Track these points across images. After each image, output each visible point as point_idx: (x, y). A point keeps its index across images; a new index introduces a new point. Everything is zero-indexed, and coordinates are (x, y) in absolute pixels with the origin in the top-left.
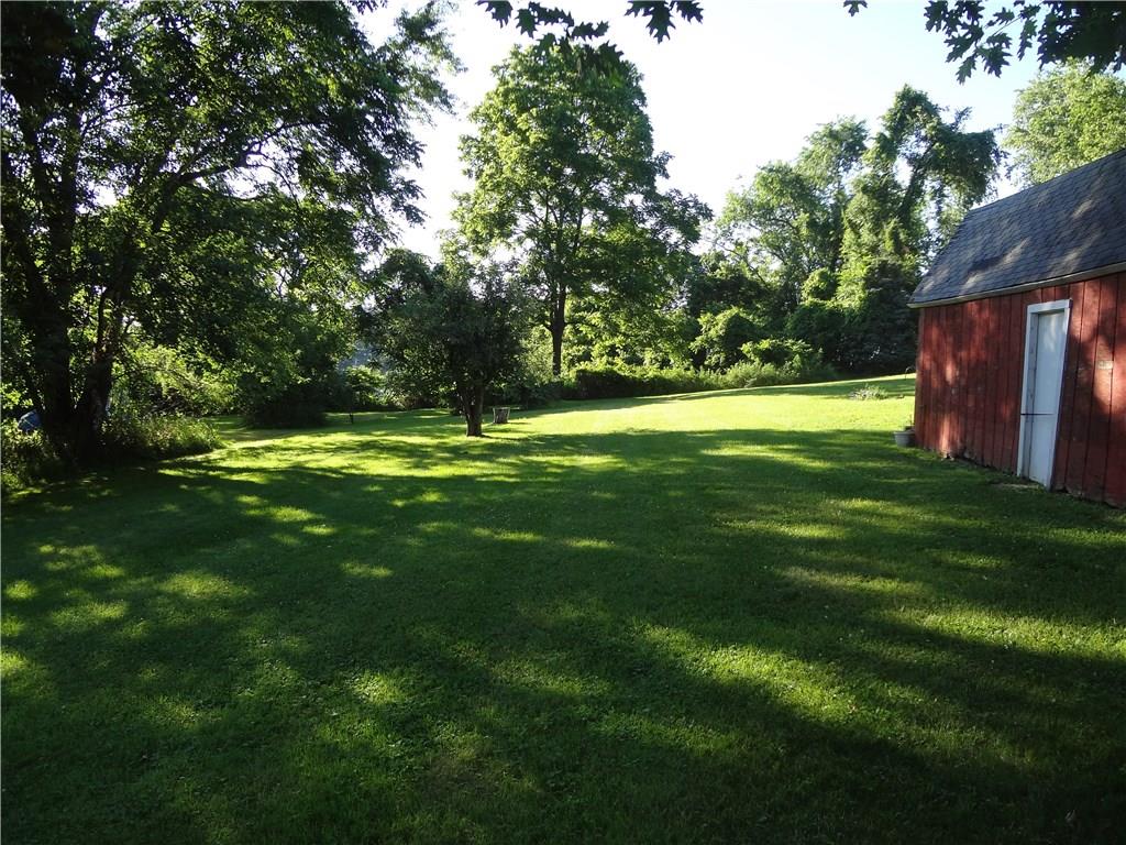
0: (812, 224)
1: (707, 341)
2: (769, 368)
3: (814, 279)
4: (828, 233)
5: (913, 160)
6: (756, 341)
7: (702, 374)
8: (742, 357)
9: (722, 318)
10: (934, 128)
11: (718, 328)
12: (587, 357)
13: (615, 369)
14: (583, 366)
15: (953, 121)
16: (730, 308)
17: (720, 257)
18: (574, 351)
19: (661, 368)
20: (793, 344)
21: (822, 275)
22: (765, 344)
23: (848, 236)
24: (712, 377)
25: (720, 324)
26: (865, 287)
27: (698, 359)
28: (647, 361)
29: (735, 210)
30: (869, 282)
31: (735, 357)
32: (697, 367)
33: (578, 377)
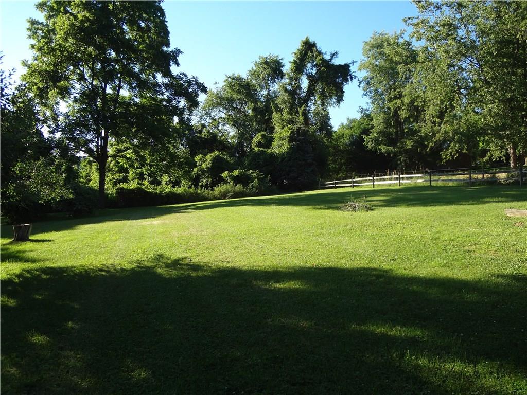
0: (254, 109)
1: (200, 170)
2: (239, 187)
3: (258, 138)
4: (264, 114)
5: (310, 77)
6: (231, 170)
7: (199, 191)
8: (222, 181)
9: (209, 157)
10: (320, 60)
11: (207, 163)
12: (125, 180)
13: (143, 187)
14: (123, 185)
15: (330, 58)
16: (214, 152)
17: (203, 126)
18: (117, 176)
19: (174, 187)
20: (253, 173)
21: (262, 136)
22: (236, 173)
23: (275, 116)
24: (206, 192)
25: (209, 161)
26: (290, 142)
27: (196, 181)
28: (164, 182)
29: (212, 100)
30: (292, 139)
31: (218, 180)
32: (196, 186)
33: (117, 193)
